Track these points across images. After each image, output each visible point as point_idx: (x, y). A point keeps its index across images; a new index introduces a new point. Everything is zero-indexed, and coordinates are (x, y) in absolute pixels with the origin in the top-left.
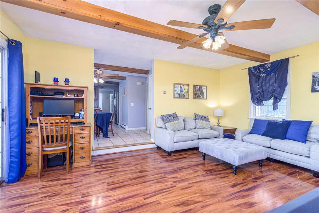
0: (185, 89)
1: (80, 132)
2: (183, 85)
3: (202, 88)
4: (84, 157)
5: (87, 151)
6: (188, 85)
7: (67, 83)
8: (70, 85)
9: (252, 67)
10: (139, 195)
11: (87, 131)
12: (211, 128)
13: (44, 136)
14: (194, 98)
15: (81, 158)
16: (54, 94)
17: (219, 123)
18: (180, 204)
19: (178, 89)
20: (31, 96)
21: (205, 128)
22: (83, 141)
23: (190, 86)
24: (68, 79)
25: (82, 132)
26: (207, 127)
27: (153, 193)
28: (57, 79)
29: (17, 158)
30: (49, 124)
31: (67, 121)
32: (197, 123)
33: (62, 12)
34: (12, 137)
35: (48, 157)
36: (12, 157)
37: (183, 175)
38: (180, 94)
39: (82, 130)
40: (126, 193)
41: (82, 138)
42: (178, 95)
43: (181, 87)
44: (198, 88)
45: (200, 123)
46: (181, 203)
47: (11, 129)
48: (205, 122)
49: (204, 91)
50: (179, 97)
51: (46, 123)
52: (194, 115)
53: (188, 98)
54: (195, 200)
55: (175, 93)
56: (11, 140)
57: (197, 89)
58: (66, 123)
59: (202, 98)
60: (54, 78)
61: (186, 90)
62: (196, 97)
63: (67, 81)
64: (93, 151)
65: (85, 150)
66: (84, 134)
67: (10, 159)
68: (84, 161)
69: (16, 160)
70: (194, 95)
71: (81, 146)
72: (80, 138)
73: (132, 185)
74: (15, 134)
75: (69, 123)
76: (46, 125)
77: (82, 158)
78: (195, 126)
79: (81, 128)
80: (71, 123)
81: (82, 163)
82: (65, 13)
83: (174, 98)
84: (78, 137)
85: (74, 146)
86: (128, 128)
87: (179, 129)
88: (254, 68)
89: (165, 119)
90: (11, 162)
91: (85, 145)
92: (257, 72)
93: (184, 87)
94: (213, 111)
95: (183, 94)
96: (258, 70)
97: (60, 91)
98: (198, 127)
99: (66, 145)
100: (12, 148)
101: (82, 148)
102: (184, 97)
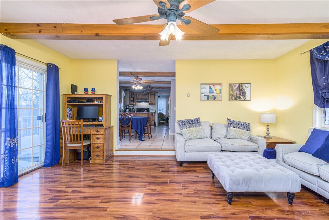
0: (215, 90)
1: (96, 133)
2: (213, 85)
3: (242, 86)
4: (99, 155)
5: (101, 150)
6: (220, 84)
7: (93, 92)
8: (95, 94)
9: (314, 48)
10: (101, 198)
11: (101, 133)
12: (251, 139)
13: (71, 135)
14: (230, 100)
15: (96, 156)
16: (86, 101)
17: (268, 133)
18: (121, 217)
19: (207, 90)
20: (68, 103)
21: (240, 138)
22: (98, 141)
23: (223, 85)
24: (94, 89)
25: (98, 133)
26: (242, 138)
27: (114, 199)
28: (87, 89)
29: (50, 150)
30: (75, 126)
31: (80, 123)
32: (229, 130)
33: (57, 37)
34: (47, 134)
35: (77, 151)
36: (47, 149)
37: (165, 189)
38: (209, 96)
39: (98, 131)
40: (95, 193)
41: (98, 138)
42: (207, 97)
43: (210, 88)
44: (236, 87)
45: (233, 131)
46: (123, 216)
47: (47, 128)
48: (240, 130)
49: (247, 90)
50: (208, 99)
51: (72, 125)
52: (227, 120)
53: (221, 100)
54: (139, 218)
55: (202, 95)
56: (47, 136)
57: (234, 88)
58: (80, 125)
59: (242, 99)
60: (85, 89)
61: (218, 91)
62: (233, 99)
63: (93, 90)
64: (115, 152)
65: (100, 149)
66: (99, 135)
67: (46, 149)
68: (99, 158)
69: (50, 151)
70: (230, 97)
71: (96, 145)
72: (96, 138)
73: (109, 187)
74: (50, 132)
75: (82, 126)
76: (73, 126)
77: (98, 156)
78: (225, 134)
79: (97, 130)
80: (84, 125)
81: (98, 160)
82: (59, 37)
83: (201, 100)
84: (94, 137)
85: (91, 145)
86: (171, 133)
87: (199, 136)
88: (318, 49)
89: (181, 124)
90: (46, 152)
91: (100, 145)
92: (322, 55)
93: (214, 88)
94: (260, 116)
95: (213, 96)
96: (323, 52)
97: (91, 99)
98: (229, 136)
99: (80, 143)
100: (48, 141)
101: (98, 147)
102: (214, 99)
